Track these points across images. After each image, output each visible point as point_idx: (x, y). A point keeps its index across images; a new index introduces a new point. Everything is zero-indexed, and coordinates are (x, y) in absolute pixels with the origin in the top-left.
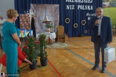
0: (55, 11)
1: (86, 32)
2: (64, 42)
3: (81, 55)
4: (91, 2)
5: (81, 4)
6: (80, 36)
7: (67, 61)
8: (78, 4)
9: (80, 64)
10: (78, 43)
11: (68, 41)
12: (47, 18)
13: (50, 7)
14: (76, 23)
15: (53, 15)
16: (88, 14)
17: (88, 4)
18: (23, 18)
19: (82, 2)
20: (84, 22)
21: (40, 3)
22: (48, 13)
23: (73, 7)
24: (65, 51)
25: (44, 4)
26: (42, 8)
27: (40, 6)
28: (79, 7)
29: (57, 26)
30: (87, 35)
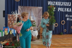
0: (39, 13)
1: (65, 30)
4: (70, 5)
5: (61, 7)
6: (60, 34)
8: (58, 6)
10: (57, 41)
12: (31, 18)
13: (35, 9)
14: (56, 23)
15: (37, 15)
16: (67, 16)
17: (67, 7)
18: (11, 18)
19: (62, 5)
20: (63, 22)
21: (26, 6)
22: (33, 14)
23: (54, 9)
25: (29, 6)
26: (28, 9)
28: (59, 9)
29: (40, 25)
30: (66, 33)
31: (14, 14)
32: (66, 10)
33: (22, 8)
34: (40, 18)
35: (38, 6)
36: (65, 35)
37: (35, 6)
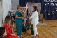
0: (39, 6)
1: (54, 17)
2: (43, 22)
3: (52, 30)
5: (52, 3)
6: (51, 19)
7: (45, 32)
8: (51, 2)
9: (52, 35)
10: (50, 23)
11: (45, 22)
13: (36, 4)
14: (49, 12)
18: (23, 9)
19: (53, 2)
20: (53, 12)
21: (31, 2)
23: (48, 4)
24: (44, 27)
25: (33, 2)
26: (32, 4)
27: (31, 3)
28: (51, 4)
30: (55, 19)
31: (25, 7)
32: (56, 4)
33: (28, 4)
34: (40, 9)
35: (38, 2)
36: (54, 20)
37: (36, 2)
